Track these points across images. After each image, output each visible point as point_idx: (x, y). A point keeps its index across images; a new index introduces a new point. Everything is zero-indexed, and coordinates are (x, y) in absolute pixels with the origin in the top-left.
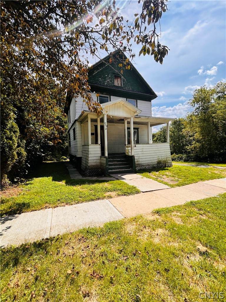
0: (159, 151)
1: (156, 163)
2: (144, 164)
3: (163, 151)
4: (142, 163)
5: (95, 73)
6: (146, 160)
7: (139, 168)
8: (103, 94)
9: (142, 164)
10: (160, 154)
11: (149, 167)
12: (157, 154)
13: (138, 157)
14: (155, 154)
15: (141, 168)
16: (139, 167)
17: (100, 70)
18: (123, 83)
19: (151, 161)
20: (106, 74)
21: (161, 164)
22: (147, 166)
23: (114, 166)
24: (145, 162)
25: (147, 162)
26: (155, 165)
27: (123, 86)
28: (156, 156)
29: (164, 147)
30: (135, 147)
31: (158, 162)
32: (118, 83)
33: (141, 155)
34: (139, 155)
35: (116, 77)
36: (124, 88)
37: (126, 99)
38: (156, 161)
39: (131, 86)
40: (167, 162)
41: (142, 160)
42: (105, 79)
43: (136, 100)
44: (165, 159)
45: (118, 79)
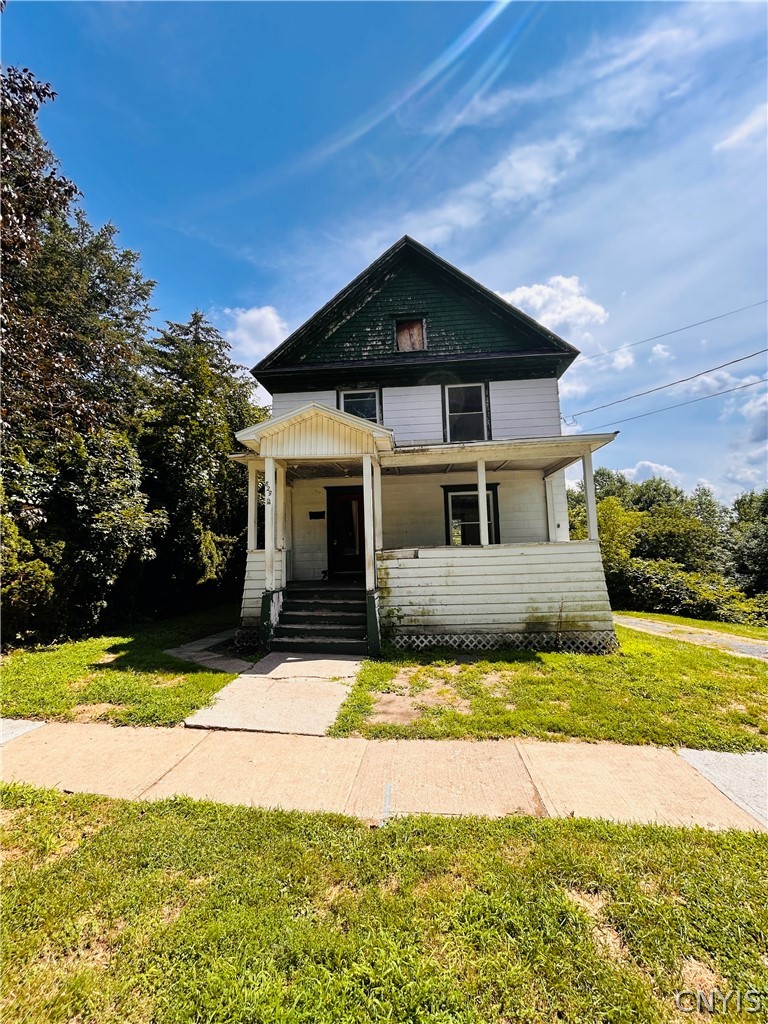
0: (535, 578)
1: (521, 627)
2: (458, 629)
3: (561, 577)
4: (448, 620)
5: (331, 333)
6: (467, 609)
7: (430, 642)
8: (355, 388)
9: (447, 628)
10: (543, 587)
11: (480, 642)
12: (526, 588)
13: (428, 598)
14: (517, 588)
15: (438, 642)
16: (430, 638)
17: (348, 317)
18: (427, 338)
19: (490, 619)
20: (365, 327)
21: (547, 632)
22: (471, 637)
23: (312, 624)
24: (459, 620)
25: (469, 619)
26: (513, 637)
27: (428, 347)
28: (518, 599)
29: (565, 558)
30: (416, 557)
31: (528, 624)
32: (412, 341)
33: (440, 590)
34: (430, 590)
35: (405, 323)
36: (432, 352)
37: (439, 386)
38: (517, 618)
39: (459, 340)
40: (587, 626)
41: (448, 610)
42: (363, 340)
43: (482, 385)
44: (572, 614)
45: (412, 327)
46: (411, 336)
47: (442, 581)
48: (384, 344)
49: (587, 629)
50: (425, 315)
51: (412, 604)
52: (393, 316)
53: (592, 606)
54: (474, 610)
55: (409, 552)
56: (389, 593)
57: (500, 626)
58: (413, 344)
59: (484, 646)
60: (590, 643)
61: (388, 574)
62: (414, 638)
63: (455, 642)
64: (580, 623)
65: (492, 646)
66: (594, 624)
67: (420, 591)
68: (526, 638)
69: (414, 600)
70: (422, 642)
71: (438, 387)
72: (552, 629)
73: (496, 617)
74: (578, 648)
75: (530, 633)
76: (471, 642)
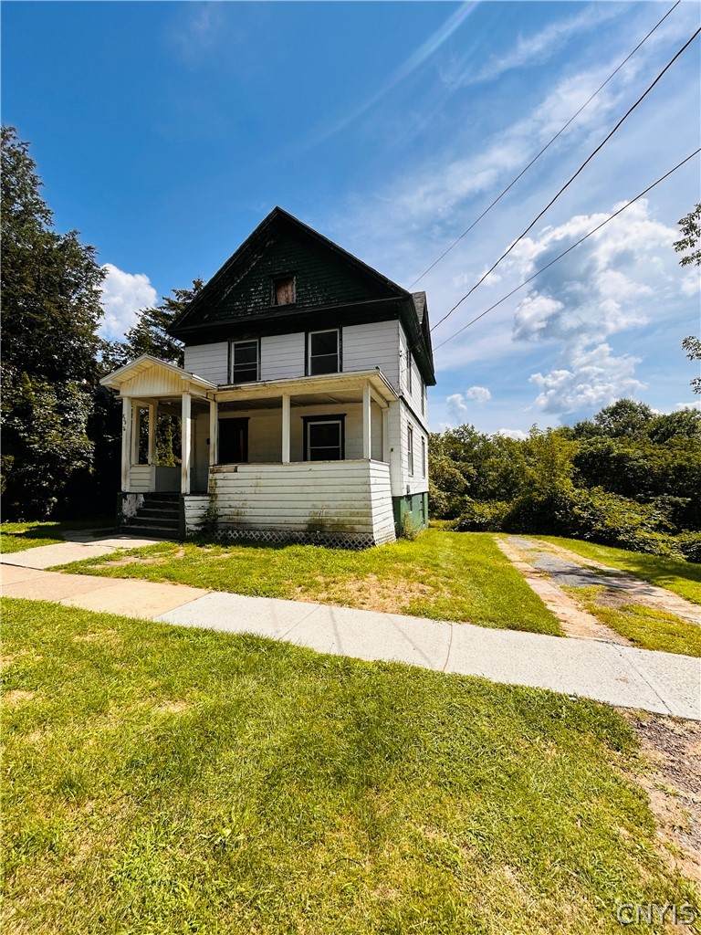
1: (304, 527)
2: (260, 526)
3: (337, 489)
5: (225, 295)
6: (267, 512)
8: (243, 339)
9: (253, 525)
10: (324, 497)
12: (311, 497)
13: (242, 502)
14: (303, 497)
17: (239, 281)
18: (296, 293)
20: (250, 288)
22: (269, 533)
24: (261, 519)
25: (268, 519)
27: (296, 300)
28: (304, 505)
30: (236, 471)
31: (309, 525)
32: (288, 295)
33: (249, 497)
34: (244, 497)
35: (281, 282)
36: (299, 304)
37: (304, 333)
38: (302, 520)
39: (320, 293)
40: (353, 528)
41: (254, 512)
42: (249, 300)
43: (338, 330)
44: (342, 518)
45: (287, 285)
46: (287, 292)
47: (252, 490)
48: (264, 301)
49: (353, 531)
50: (294, 273)
51: (230, 507)
52: (271, 277)
53: (358, 513)
54: (273, 512)
55: (231, 467)
56: (216, 498)
57: (289, 526)
58: (287, 299)
59: (277, 540)
60: (353, 542)
61: (216, 484)
62: (230, 532)
63: (257, 536)
64: (348, 526)
65: (282, 541)
66: (358, 527)
67: (236, 497)
68: (306, 535)
69: (232, 503)
70: (235, 535)
71: (302, 335)
72: (326, 529)
73: (286, 519)
74: (343, 545)
75: (310, 532)
76: (268, 537)
